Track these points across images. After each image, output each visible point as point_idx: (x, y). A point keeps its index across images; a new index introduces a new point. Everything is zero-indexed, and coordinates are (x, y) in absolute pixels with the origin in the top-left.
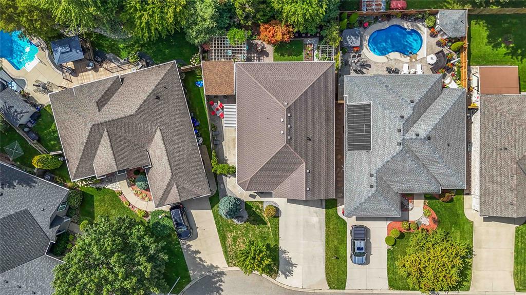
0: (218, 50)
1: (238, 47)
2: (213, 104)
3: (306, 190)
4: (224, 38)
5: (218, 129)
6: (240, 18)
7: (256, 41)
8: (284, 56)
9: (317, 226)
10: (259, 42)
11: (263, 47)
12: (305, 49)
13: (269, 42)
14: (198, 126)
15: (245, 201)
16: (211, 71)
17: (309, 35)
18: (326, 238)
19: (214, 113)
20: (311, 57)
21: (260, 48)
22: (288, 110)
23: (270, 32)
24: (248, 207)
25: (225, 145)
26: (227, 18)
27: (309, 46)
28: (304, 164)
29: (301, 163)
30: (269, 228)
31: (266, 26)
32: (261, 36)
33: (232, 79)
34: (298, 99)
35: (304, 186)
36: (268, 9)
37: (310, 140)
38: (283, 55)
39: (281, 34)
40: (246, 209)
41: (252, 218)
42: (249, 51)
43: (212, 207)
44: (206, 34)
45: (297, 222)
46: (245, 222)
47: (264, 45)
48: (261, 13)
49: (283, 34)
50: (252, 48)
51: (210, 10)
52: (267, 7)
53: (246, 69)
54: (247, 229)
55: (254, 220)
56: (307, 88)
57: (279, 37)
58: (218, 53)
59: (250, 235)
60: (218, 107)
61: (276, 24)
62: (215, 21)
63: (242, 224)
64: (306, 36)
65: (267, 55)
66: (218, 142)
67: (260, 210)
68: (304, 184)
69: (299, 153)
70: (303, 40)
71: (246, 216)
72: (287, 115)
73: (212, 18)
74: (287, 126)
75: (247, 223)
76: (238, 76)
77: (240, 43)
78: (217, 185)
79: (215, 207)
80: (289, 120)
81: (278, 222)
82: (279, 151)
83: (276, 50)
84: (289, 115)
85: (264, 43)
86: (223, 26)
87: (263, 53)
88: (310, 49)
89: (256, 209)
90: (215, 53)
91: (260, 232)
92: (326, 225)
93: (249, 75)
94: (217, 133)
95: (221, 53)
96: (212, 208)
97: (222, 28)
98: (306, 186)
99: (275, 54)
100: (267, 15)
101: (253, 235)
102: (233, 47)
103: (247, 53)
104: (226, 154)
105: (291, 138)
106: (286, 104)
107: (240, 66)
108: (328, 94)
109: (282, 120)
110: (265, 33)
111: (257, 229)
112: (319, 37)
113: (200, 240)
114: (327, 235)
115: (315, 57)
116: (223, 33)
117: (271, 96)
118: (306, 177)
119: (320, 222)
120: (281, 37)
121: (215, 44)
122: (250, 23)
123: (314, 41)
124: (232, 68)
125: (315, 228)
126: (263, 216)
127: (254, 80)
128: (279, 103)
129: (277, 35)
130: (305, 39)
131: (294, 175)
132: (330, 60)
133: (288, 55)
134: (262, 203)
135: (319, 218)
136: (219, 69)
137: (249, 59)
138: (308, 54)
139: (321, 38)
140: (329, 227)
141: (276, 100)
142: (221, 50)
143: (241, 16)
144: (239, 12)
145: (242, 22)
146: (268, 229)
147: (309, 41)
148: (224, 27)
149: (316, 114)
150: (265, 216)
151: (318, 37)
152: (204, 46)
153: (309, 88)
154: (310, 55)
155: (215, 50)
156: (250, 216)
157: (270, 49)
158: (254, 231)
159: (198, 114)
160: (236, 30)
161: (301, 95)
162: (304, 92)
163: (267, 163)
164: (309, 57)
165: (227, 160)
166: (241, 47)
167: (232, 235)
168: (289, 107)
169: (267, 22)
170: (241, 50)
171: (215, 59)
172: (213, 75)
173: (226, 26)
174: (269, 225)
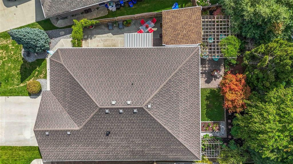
0: (214, 25)
1: (218, 49)
2: (153, 21)
3: (46, 131)
4: (228, 32)
5: (126, 29)
6: (253, 50)
7: (223, 70)
8: (206, 100)
9: (21, 137)
10: (222, 73)
11: (216, 77)
12: (214, 123)
13: (223, 84)
14: (129, 6)
15: (47, 58)
16: (190, 17)
17: (230, 127)
18: (8, 147)
19: (143, 23)
20: (206, 130)
21: (216, 73)
22: (141, 109)
23: (236, 85)
24: (40, 62)
25: (108, 36)
26: (253, 35)
27: (218, 128)
28: (77, 128)
29: (79, 124)
30: (18, 85)
31: (243, 81)
32: (231, 76)
33: (180, 43)
34: (156, 120)
35: (51, 129)
36: (268, 84)
37: (107, 135)
38: (208, 98)
39: (234, 98)
40: (37, 60)
41: (28, 67)
42: (212, 61)
43: (39, 23)
44: (234, 9)
45: (25, 116)
46: (23, 59)
47: (218, 78)
48: (261, 75)
49: (233, 101)
50: (215, 65)
51: (268, 11)
52: (271, 83)
53: (192, 58)
54: (16, 61)
55: (26, 68)
56: (170, 131)
57: (230, 96)
58: (210, 25)
59: (9, 65)
60: (150, 28)
61: (245, 93)
62: (251, 19)
63: (21, 55)
64: (228, 124)
65: (208, 82)
66: (110, 28)
67: (37, 76)
68: (53, 129)
69: (89, 123)
70: (224, 120)
71: (30, 60)
72: (135, 108)
73: (256, 14)
74: (121, 109)
75: (22, 61)
76: (184, 49)
77: (223, 50)
78: (64, 28)
79: (39, 26)
80: (129, 110)
81: (24, 95)
82: (91, 99)
83: (212, 92)
84: (135, 111)
85: (221, 78)
86: (244, 29)
87: (210, 77)
88: (214, 128)
89: (38, 71)
90: (210, 22)
91: (13, 76)
92: (22, 147)
93: (185, 62)
94: (121, 27)
95: (210, 29)
96: (37, 22)
97: (241, 28)
98: (51, 131)
99: (209, 90)
100: (258, 82)
101: (10, 68)
102: (218, 42)
103: (209, 60)
104: (98, 37)
105: (106, 113)
106: (149, 106)
107: (195, 51)
108: (163, 153)
109: (129, 102)
110: (234, 80)
111: (16, 72)
112: (228, 138)
113: (4, 10)
114: (11, 148)
115: (205, 134)
116: (234, 31)
117: (160, 88)
118: (61, 131)
119: (25, 140)
120: (230, 98)
121: (221, 22)
122: (246, 62)
123: (223, 133)
124: (193, 42)
125: (19, 135)
126: (30, 79)
127: (179, 67)
128: (150, 99)
129: (232, 93)
130: (224, 123)
131: (66, 115)
132: (202, 151)
133: (207, 105)
134: (45, 77)
135: (29, 139)
136: (192, 27)
137: (203, 61)
138: (208, 126)
139: (226, 141)
140: (20, 150)
141: (154, 95)
142: (214, 29)
143: (256, 51)
144: (262, 48)
145: (248, 52)
146: (16, 84)
147: (223, 127)
148: (241, 32)
149: (138, 141)
150: (31, 80)
151: (228, 136)
152: (219, 10)
153: (170, 133)
154: (207, 129)
155: (214, 22)
156: (31, 64)
157: (215, 84)
158: (15, 68)
159: (143, 6)
160: (238, 45)
161: (160, 125)
162: (164, 128)
163: (78, 84)
164: (205, 128)
165: (91, 39)
166: (218, 52)
167: (10, 45)
168: (144, 110)
169: (248, 82)
170: (214, 52)
171: (203, 22)
172: (185, 20)
173: (243, 34)
174: (22, 85)
